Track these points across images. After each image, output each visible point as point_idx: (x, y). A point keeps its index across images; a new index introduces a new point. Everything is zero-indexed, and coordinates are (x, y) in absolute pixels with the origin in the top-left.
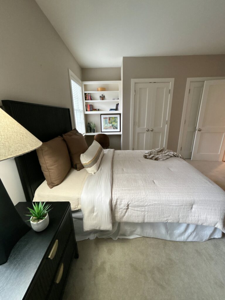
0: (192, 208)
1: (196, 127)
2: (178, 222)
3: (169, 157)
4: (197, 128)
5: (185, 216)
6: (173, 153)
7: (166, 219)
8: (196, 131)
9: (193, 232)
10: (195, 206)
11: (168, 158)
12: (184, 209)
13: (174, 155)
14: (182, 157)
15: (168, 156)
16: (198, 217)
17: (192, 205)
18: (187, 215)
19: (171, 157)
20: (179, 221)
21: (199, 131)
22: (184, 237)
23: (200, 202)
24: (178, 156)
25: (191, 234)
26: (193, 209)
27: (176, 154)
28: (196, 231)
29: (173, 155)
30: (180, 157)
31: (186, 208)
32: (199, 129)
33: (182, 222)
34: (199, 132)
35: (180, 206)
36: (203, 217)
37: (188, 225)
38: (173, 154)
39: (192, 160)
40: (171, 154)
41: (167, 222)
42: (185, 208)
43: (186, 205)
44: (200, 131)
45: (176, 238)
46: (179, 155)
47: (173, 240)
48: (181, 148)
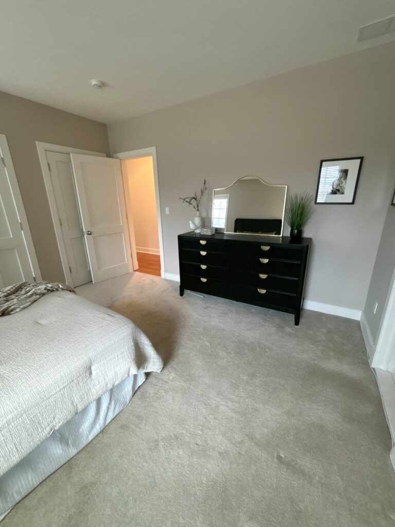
0: (91, 373)
1: (82, 229)
2: (76, 413)
3: (38, 296)
4: (84, 231)
5: (83, 395)
6: (43, 287)
7: (48, 429)
8: (85, 236)
9: (110, 403)
10: (94, 367)
11: (35, 301)
12: (79, 383)
13: (49, 290)
14: (65, 288)
15: (34, 296)
16: (105, 379)
17: (90, 368)
18: (87, 390)
19: (44, 294)
20: (77, 411)
21: (88, 234)
22: (100, 425)
23: (100, 355)
24: (57, 290)
25: (108, 408)
26: (93, 373)
27: (51, 287)
28: (113, 399)
29: (45, 291)
30: (62, 289)
31: (81, 380)
32: (88, 232)
33: (83, 406)
34: (90, 236)
35: (69, 384)
36: (111, 375)
37: (99, 401)
38: (45, 289)
39: (95, 283)
40: (39, 289)
41: (54, 430)
42: (79, 381)
43: (80, 375)
44: (90, 234)
45: (87, 437)
46: (59, 287)
47: (83, 447)
48: (70, 268)
